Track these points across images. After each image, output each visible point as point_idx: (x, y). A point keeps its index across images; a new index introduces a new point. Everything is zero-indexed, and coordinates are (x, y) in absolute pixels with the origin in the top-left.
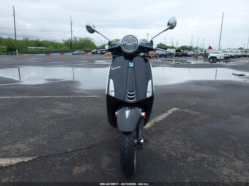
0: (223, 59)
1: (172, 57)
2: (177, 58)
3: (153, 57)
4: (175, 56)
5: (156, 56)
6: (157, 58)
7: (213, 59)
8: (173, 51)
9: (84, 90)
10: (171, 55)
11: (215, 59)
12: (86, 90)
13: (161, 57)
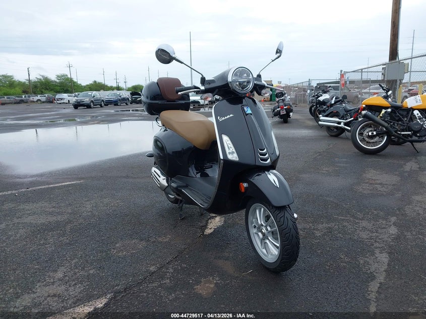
0: (207, 104)
1: (127, 104)
2: (134, 105)
3: (94, 105)
4: (131, 103)
5: (100, 103)
6: (101, 106)
7: (194, 105)
8: (126, 94)
9: (32, 176)
10: (124, 100)
11: (196, 105)
12: (37, 176)
13: (107, 105)
